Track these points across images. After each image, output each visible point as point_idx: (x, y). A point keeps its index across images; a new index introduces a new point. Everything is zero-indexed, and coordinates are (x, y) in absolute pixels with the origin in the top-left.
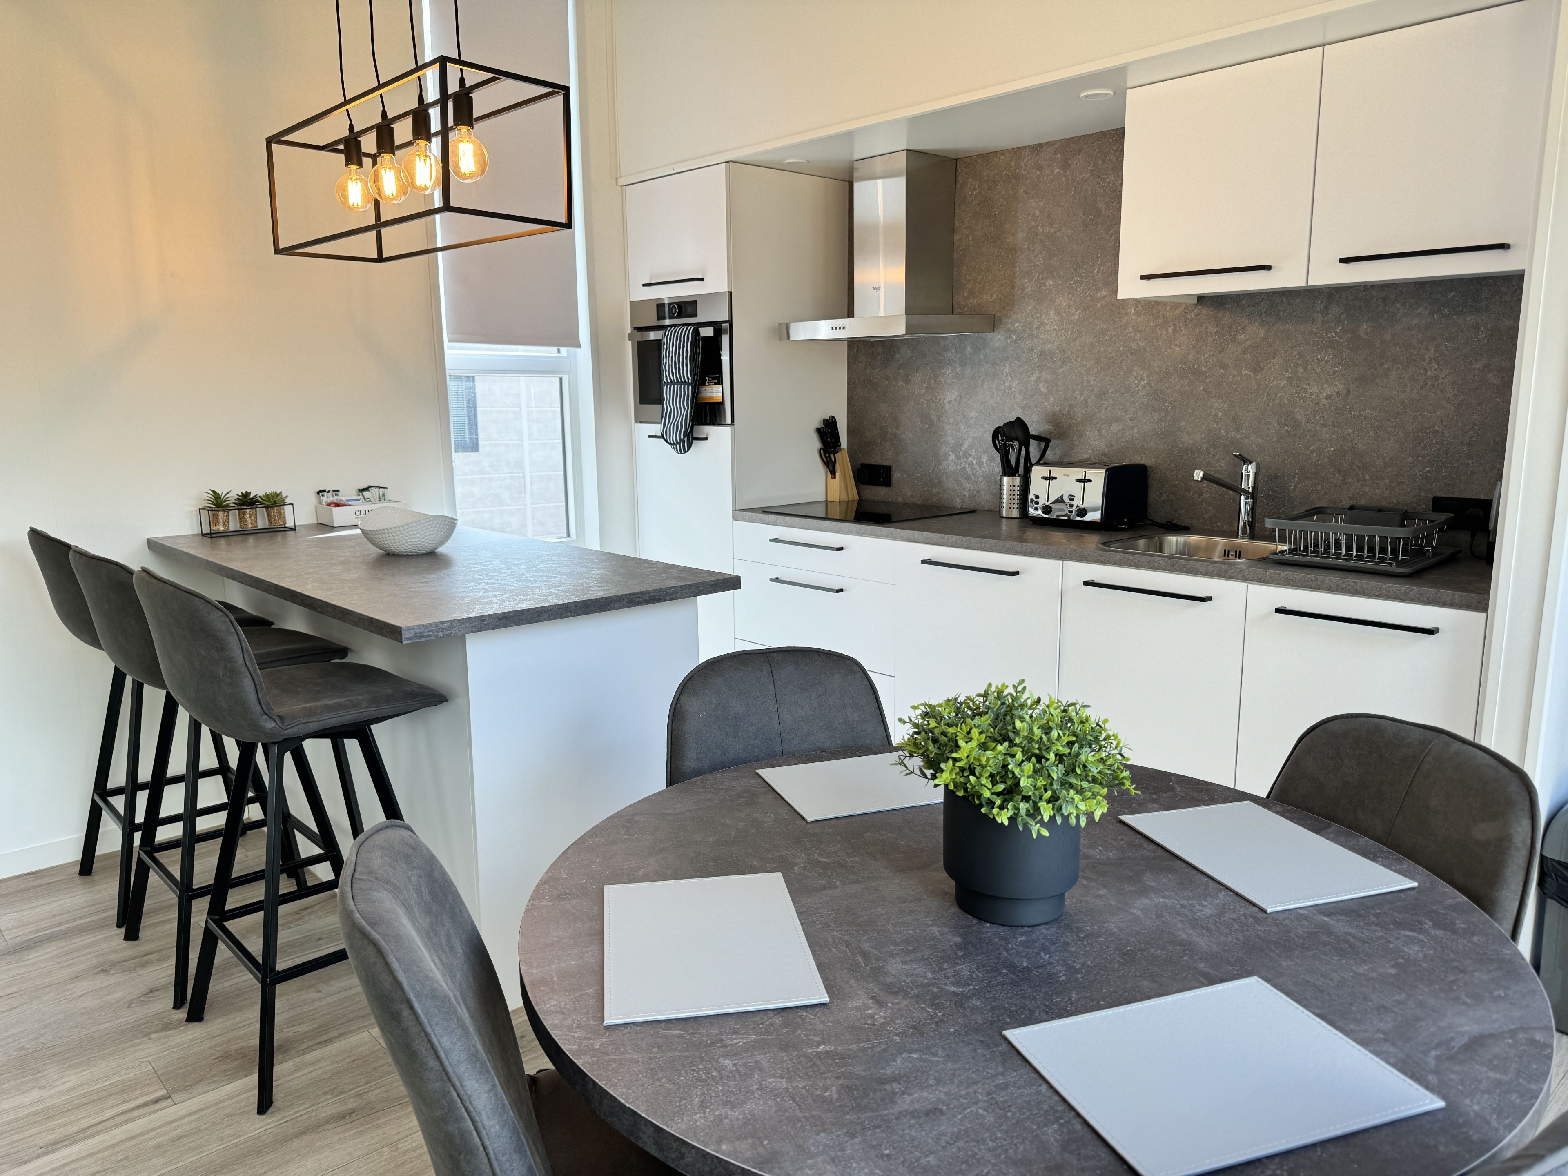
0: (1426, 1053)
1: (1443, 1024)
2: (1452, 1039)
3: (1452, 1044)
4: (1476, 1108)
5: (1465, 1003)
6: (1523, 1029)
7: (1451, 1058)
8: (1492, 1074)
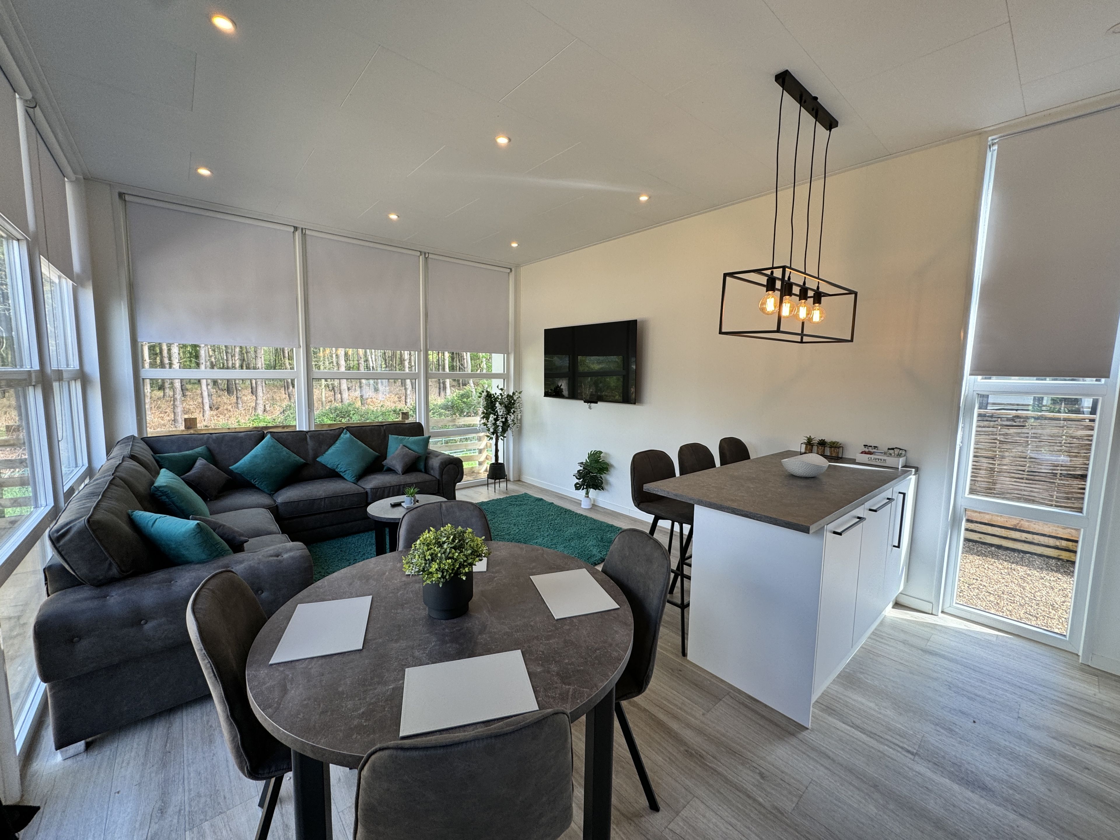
0: (293, 674)
1: (301, 686)
2: (292, 684)
3: (289, 683)
4: (262, 672)
5: (305, 700)
6: (277, 708)
7: (284, 679)
8: (268, 684)
